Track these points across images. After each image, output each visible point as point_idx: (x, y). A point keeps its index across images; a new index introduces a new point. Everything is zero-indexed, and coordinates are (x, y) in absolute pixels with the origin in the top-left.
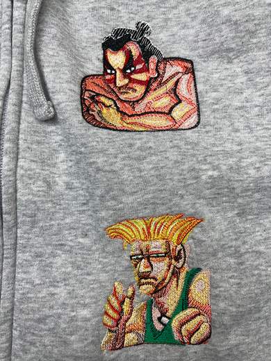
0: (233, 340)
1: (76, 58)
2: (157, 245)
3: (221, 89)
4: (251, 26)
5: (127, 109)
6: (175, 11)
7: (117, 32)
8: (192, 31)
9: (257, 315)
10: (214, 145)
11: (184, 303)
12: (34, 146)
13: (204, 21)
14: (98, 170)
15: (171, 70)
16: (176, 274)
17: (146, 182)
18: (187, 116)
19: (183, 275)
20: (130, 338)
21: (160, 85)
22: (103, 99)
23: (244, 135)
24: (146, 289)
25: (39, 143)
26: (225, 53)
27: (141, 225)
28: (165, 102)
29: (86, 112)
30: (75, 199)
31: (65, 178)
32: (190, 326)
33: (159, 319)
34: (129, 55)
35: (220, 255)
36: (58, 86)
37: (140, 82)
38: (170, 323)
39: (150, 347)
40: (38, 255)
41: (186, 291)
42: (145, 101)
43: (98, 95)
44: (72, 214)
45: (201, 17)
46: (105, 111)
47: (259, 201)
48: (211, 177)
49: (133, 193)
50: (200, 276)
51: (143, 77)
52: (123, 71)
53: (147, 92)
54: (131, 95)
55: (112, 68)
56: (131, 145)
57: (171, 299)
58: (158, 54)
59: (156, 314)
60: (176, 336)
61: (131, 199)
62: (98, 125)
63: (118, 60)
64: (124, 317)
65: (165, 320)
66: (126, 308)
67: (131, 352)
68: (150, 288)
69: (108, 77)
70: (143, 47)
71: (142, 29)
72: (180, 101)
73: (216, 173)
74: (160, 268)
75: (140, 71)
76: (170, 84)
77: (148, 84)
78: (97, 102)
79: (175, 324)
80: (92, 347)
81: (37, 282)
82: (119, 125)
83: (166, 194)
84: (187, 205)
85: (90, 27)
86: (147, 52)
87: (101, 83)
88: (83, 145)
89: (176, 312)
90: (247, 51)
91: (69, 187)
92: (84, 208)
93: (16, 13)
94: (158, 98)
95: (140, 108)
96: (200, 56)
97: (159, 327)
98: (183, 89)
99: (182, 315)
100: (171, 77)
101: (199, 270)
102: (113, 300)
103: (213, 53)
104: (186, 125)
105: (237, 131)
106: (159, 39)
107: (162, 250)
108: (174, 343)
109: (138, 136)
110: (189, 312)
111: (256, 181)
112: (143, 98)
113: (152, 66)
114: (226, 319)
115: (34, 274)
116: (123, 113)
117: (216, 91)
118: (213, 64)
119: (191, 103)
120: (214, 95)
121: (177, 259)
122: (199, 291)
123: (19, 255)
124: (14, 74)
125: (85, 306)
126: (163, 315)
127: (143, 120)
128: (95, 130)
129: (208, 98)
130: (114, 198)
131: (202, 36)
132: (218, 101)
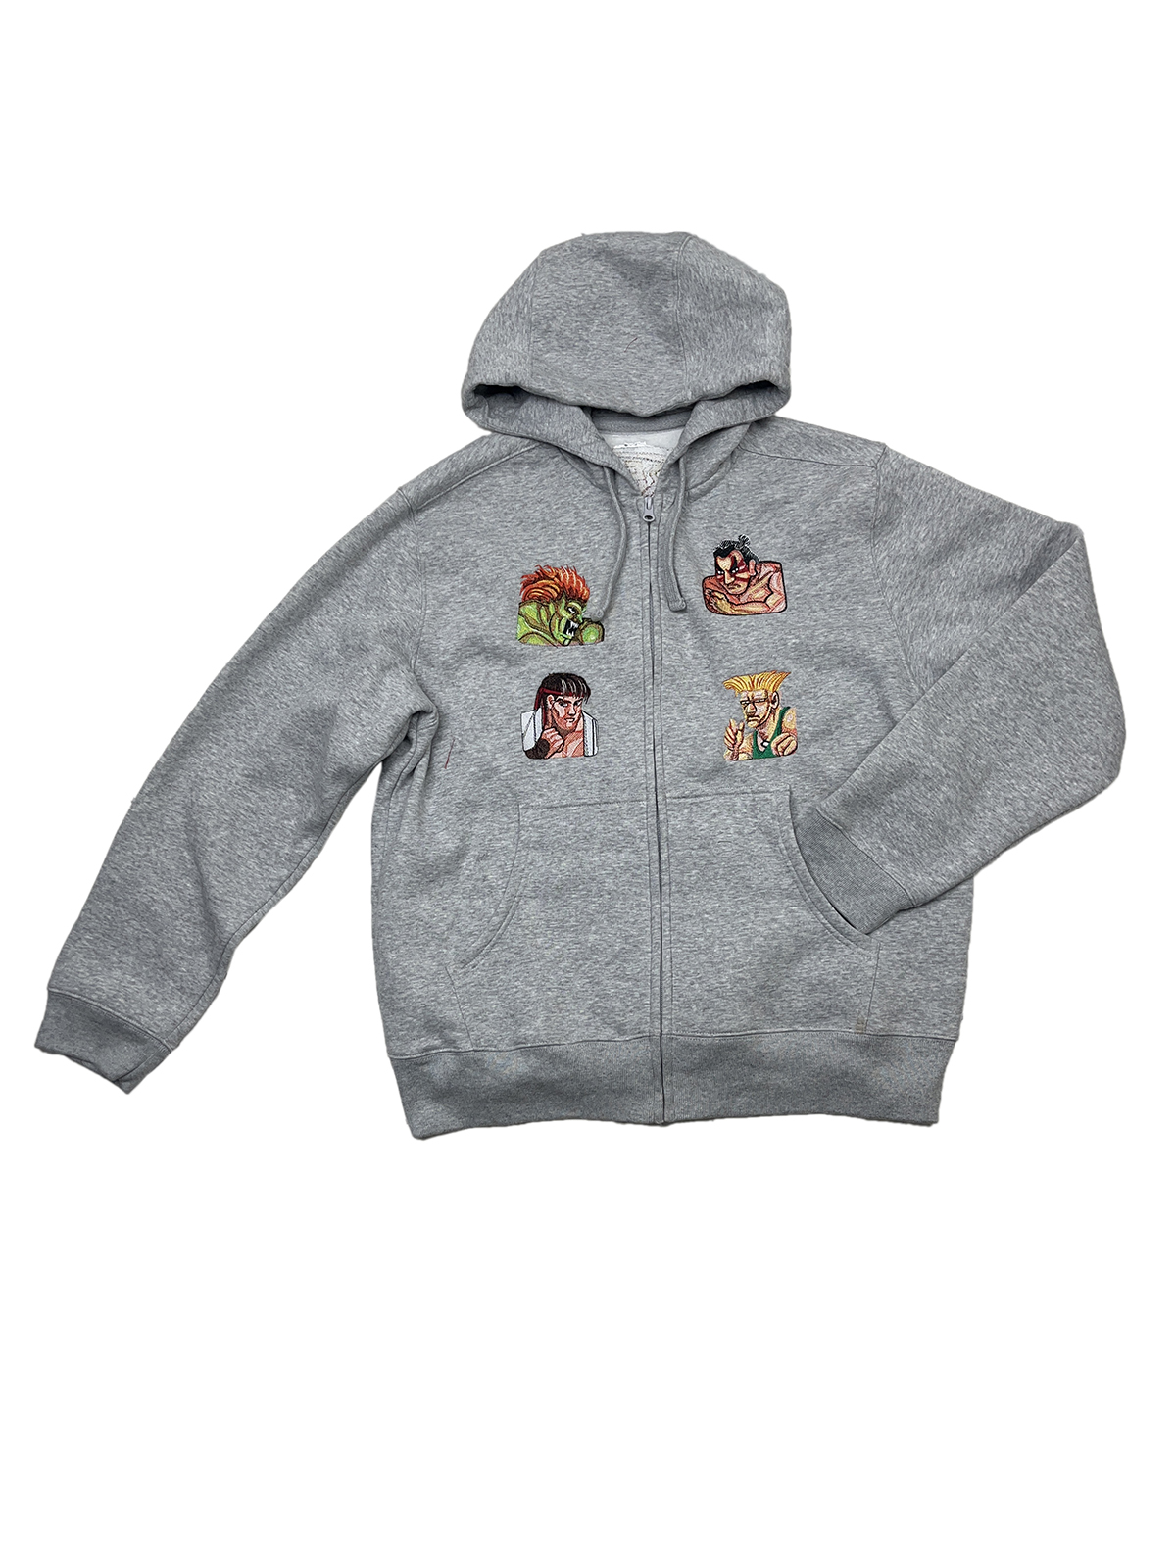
0: (812, 750)
1: (698, 566)
2: (760, 694)
3: (802, 583)
4: (821, 537)
5: (734, 599)
6: (767, 526)
7: (724, 544)
8: (781, 540)
9: (830, 737)
10: (798, 622)
11: (779, 731)
12: (671, 629)
13: (788, 533)
14: (717, 642)
15: (765, 570)
16: (773, 712)
17: (750, 650)
18: (778, 603)
19: (778, 713)
20: (742, 756)
21: (758, 581)
22: (717, 594)
23: (821, 615)
24: (753, 724)
25: (673, 626)
26: (805, 556)
27: (747, 679)
28: (762, 593)
29: (707, 603)
30: (700, 665)
31: (691, 651)
32: (784, 744)
33: (762, 744)
34: (734, 560)
35: (803, 698)
36: (689, 588)
37: (743, 580)
38: (770, 745)
39: (757, 760)
40: (676, 703)
41: (781, 722)
42: (747, 593)
43: (714, 591)
44: (698, 675)
45: (786, 530)
46: (719, 602)
47: (829, 659)
48: (794, 643)
49: (740, 658)
50: (789, 711)
51: (745, 576)
52: (730, 572)
53: (748, 587)
54: (737, 590)
55: (721, 570)
56: (739, 625)
57: (770, 729)
58: (755, 558)
59: (760, 740)
60: (775, 752)
61: (740, 661)
62: (716, 612)
63: (725, 564)
64: (738, 744)
65: (766, 744)
66: (739, 737)
67: (743, 763)
68: (756, 724)
69: (719, 577)
70: (744, 554)
71: (744, 541)
72: (773, 593)
73: (797, 641)
74: (762, 709)
75: (743, 571)
76: (765, 580)
77: (748, 581)
78: (714, 596)
79: (773, 745)
80: (718, 754)
81: (678, 719)
82: (729, 612)
83: (764, 658)
84: (778, 664)
85: (704, 541)
86: (747, 558)
87: (713, 581)
88: (707, 626)
89: (772, 739)
90: (820, 555)
91: (695, 656)
92: (707, 671)
93: (652, 535)
94: (757, 591)
95: (743, 599)
96: (787, 559)
97: (762, 749)
98: (774, 584)
99: (778, 738)
100: (765, 576)
101: (789, 707)
102: (730, 731)
103: (796, 556)
104: (777, 609)
105: (815, 612)
106: (756, 547)
107: (763, 696)
108: (774, 756)
109: (743, 618)
110: (782, 735)
111: (825, 645)
112: (745, 592)
113: (751, 567)
114: (807, 735)
115: (675, 714)
116: (731, 603)
117: (799, 584)
118: (796, 564)
119: (780, 594)
120: (797, 587)
121: (773, 702)
122: (789, 721)
123: (663, 703)
124: (653, 578)
125: (712, 731)
126: (765, 741)
127: (745, 607)
128: (714, 615)
129: (792, 589)
130: (728, 661)
131: (788, 544)
132: (799, 591)
